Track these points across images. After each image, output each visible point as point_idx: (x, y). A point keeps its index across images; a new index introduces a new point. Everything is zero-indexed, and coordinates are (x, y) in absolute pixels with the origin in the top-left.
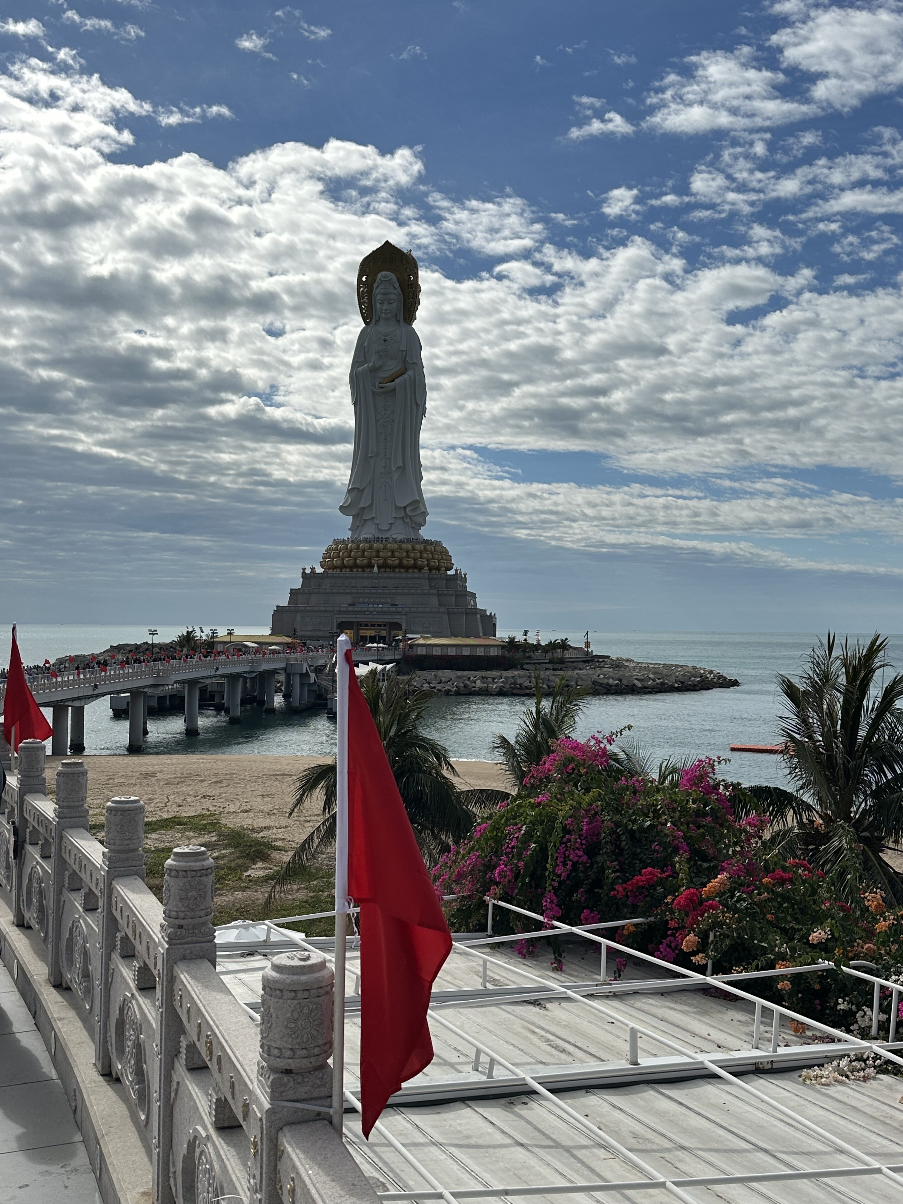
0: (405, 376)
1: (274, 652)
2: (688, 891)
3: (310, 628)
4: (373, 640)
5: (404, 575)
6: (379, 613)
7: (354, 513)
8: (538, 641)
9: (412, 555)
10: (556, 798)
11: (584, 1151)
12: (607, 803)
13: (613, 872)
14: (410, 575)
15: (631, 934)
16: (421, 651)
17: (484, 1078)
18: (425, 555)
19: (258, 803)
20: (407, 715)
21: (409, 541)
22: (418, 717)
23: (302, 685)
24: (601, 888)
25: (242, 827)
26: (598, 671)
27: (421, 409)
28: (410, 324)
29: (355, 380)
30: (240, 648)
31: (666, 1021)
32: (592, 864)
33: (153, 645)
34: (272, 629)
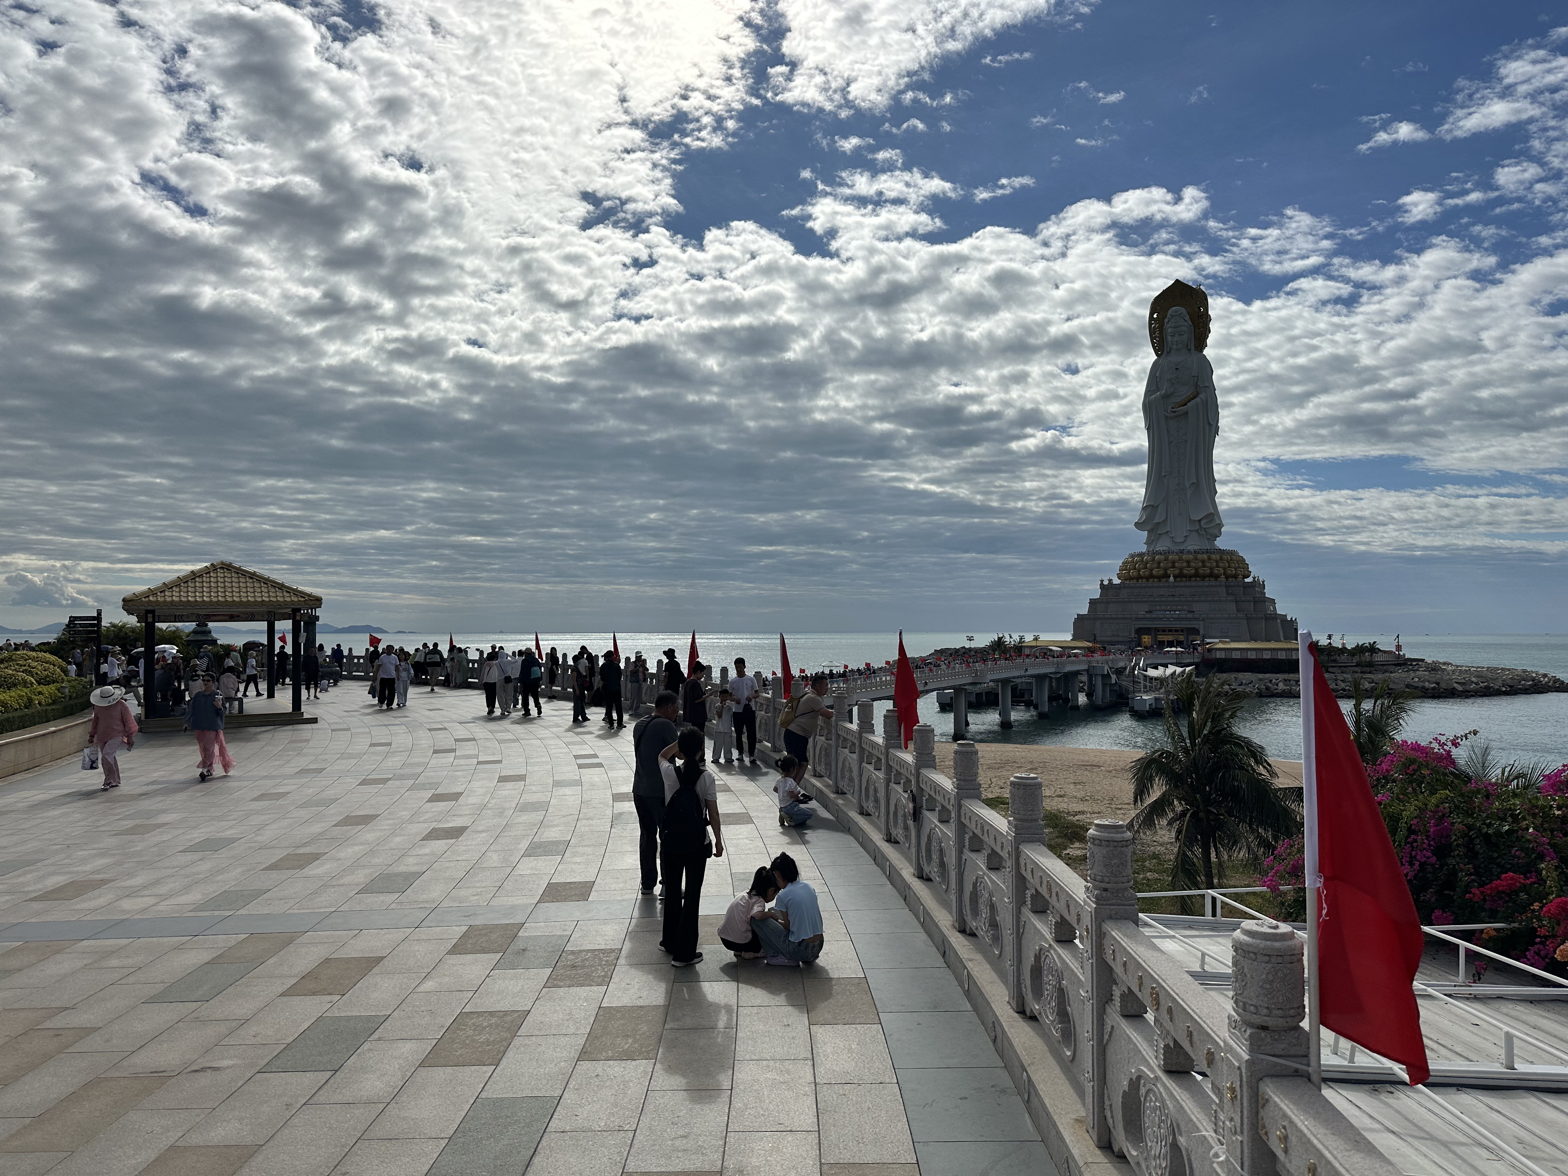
0: (1198, 399)
1: (1076, 655)
2: (1559, 900)
3: (1109, 634)
4: (1171, 644)
5: (1200, 584)
6: (1176, 619)
7: (1149, 528)
8: (1343, 644)
9: (1208, 564)
10: (1398, 798)
11: (1463, 1148)
12: (1456, 806)
13: (1467, 875)
14: (1206, 584)
15: (1491, 938)
16: (1219, 655)
17: (1346, 1063)
18: (1221, 564)
19: (1071, 789)
20: (1221, 715)
21: (1207, 552)
22: (1232, 716)
23: (1104, 685)
24: (1454, 890)
25: (1058, 810)
26: (1412, 674)
27: (1214, 428)
28: (1202, 351)
29: (1149, 407)
30: (1045, 652)
31: (1539, 1029)
32: (1442, 866)
33: (970, 649)
34: (1074, 635)
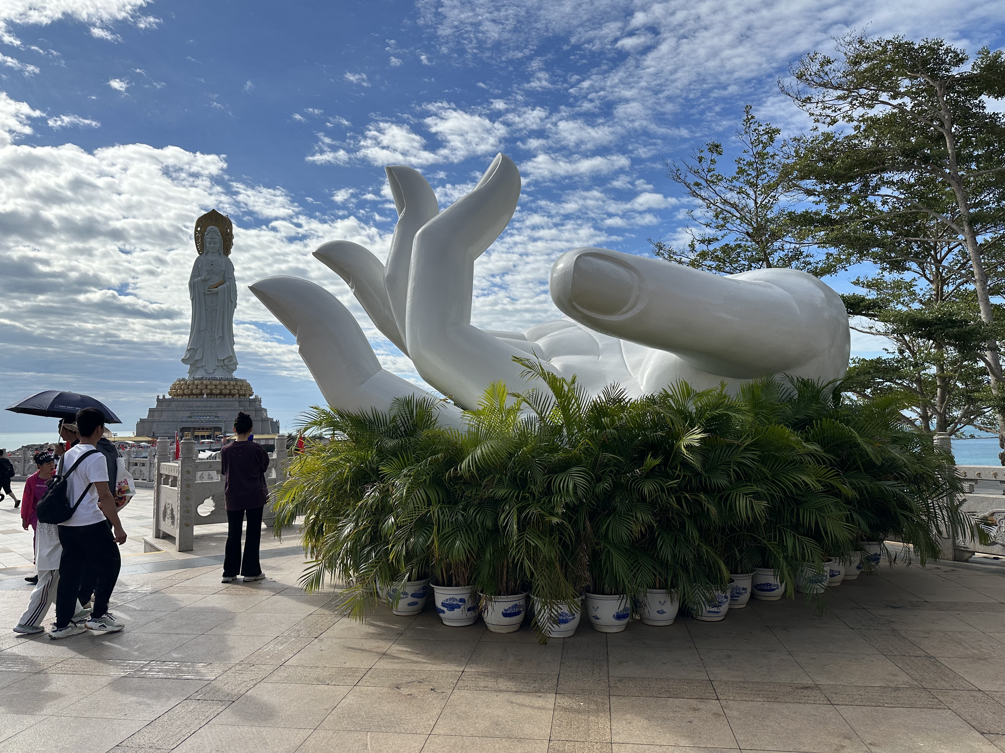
0: (224, 285)
3: (162, 431)
4: (203, 437)
5: (223, 399)
6: (207, 422)
7: (191, 363)
9: (228, 387)
14: (227, 399)
18: (236, 388)
21: (227, 379)
27: (234, 304)
28: (227, 256)
29: (193, 286)
30: (122, 445)
34: (137, 433)
